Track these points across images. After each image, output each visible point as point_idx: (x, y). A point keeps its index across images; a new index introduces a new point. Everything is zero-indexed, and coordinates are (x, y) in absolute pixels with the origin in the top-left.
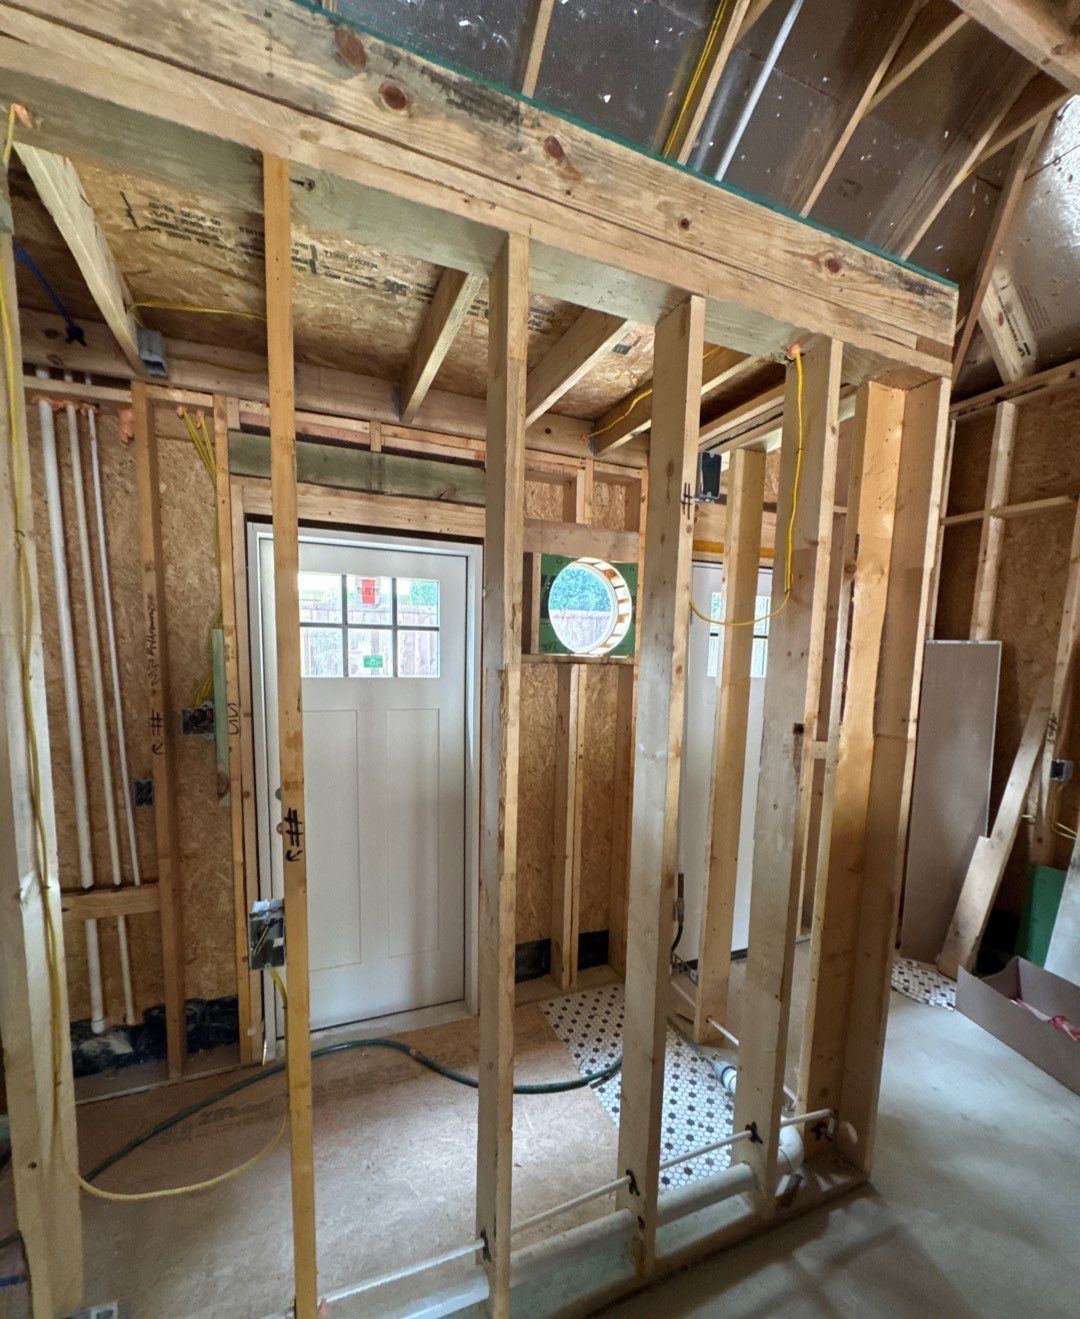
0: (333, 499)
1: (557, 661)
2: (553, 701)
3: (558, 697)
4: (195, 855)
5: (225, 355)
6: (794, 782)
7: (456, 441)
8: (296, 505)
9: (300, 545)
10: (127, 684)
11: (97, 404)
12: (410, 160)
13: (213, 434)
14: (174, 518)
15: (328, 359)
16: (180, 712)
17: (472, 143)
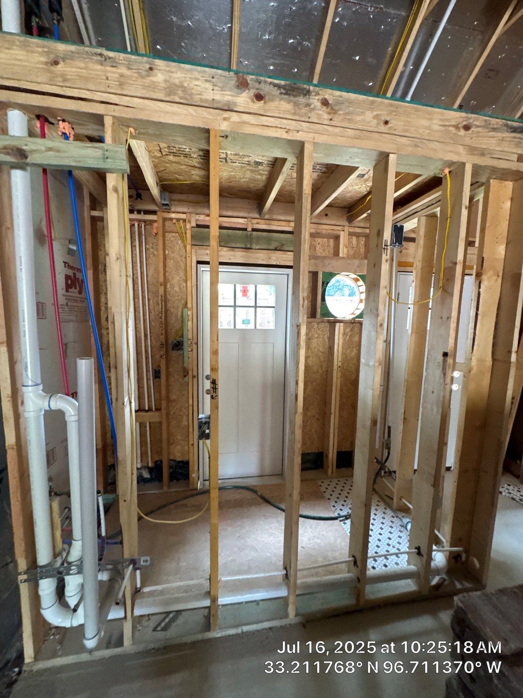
0: (232, 253)
1: (329, 321)
2: (327, 340)
3: (329, 338)
4: (174, 401)
5: (191, 197)
6: (442, 380)
7: (284, 223)
8: (218, 256)
9: (219, 273)
10: (152, 331)
11: (145, 221)
12: (264, 120)
13: (186, 229)
14: (170, 263)
15: (231, 194)
16: (170, 342)
17: (289, 107)
